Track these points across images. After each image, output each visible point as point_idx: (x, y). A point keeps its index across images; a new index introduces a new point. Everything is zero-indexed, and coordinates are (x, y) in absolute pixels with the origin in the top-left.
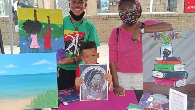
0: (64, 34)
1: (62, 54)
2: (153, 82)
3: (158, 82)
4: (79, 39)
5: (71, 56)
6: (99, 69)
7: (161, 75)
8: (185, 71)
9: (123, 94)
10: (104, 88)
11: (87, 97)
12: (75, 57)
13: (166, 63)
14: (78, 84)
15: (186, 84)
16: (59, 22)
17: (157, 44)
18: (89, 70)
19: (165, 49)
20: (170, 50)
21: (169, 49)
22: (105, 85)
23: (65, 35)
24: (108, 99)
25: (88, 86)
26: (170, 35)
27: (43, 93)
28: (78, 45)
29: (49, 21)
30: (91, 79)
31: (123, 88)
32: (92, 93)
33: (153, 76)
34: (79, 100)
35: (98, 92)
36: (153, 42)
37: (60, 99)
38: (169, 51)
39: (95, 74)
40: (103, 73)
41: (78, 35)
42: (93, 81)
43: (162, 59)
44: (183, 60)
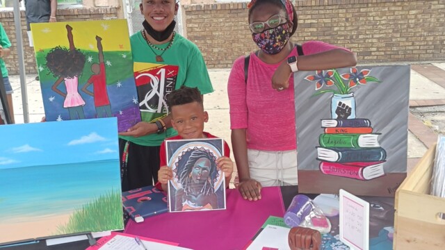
0: (135, 71)
1: (133, 114)
2: (318, 169)
3: (328, 170)
4: (166, 80)
5: (151, 116)
6: (206, 148)
7: (333, 156)
8: (380, 148)
9: (257, 195)
10: (217, 186)
11: (184, 204)
12: (159, 119)
13: (344, 132)
14: (164, 180)
15: (383, 173)
16: (121, 47)
17: (324, 93)
18: (186, 150)
19: (340, 103)
20: (350, 106)
21: (349, 103)
22: (220, 180)
23: (137, 74)
24: (225, 208)
25: (184, 184)
26: (349, 76)
27: (93, 203)
28: (165, 93)
29: (100, 46)
30: (190, 168)
31: (258, 184)
32: (194, 197)
33: (317, 159)
34: (167, 212)
35: (206, 193)
36: (316, 89)
37: (128, 211)
38: (347, 107)
39: (198, 158)
40: (214, 155)
41: (163, 71)
42: (195, 171)
43: (334, 123)
44: (375, 126)
